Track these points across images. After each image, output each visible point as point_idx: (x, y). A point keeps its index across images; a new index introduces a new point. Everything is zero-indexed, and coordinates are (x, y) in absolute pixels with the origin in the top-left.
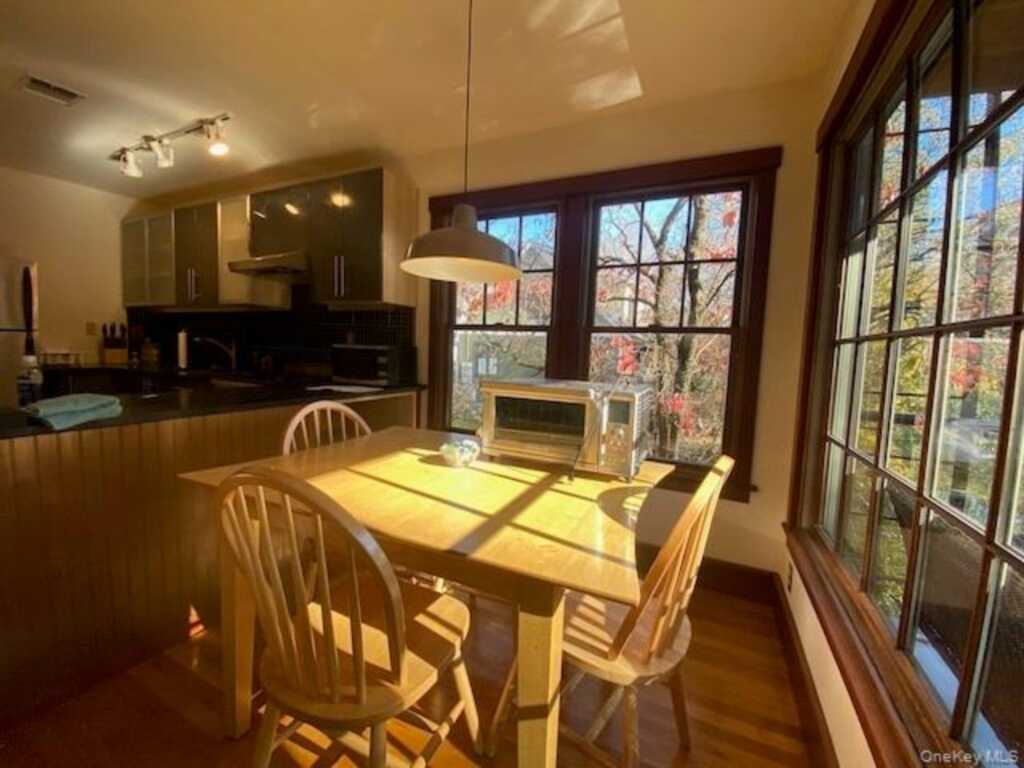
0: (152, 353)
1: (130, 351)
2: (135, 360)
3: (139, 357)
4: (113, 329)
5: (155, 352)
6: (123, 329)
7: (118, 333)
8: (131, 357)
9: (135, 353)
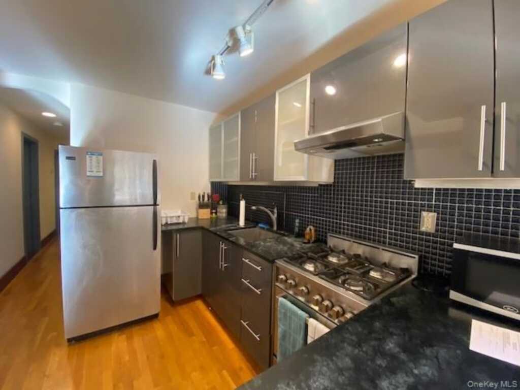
0: (223, 211)
1: (211, 210)
2: (214, 215)
3: (216, 213)
4: (203, 196)
5: (224, 211)
6: (208, 196)
7: (206, 199)
8: (212, 213)
9: (214, 211)
